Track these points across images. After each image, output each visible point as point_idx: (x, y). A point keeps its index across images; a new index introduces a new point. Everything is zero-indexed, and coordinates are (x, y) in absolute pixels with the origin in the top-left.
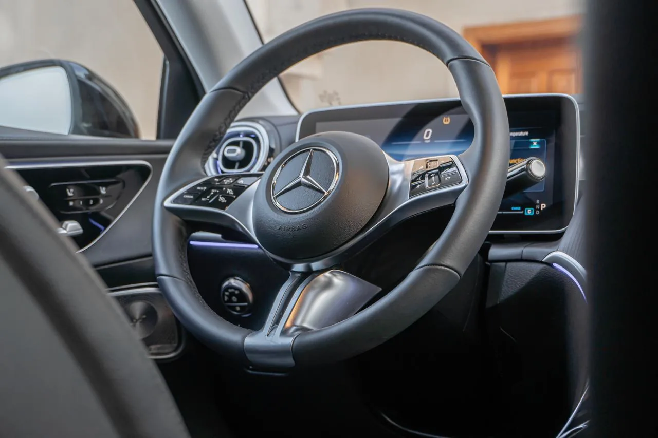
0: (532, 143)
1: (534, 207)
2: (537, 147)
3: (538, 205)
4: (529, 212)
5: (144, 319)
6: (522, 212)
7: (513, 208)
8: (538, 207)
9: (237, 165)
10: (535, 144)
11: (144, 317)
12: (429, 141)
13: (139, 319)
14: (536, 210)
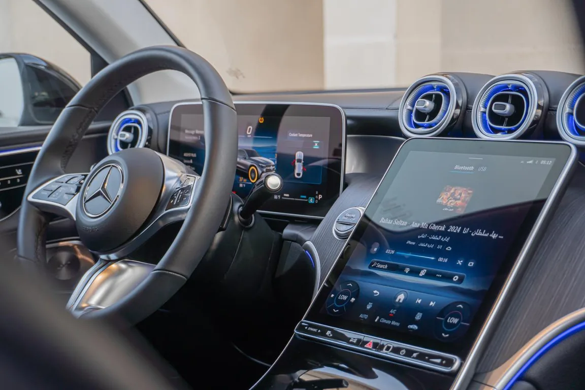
0: (314, 144)
1: (315, 197)
2: (317, 148)
3: (316, 195)
4: (311, 200)
5: (69, 265)
6: (307, 200)
7: (302, 197)
8: (317, 197)
9: (130, 145)
10: (316, 145)
11: (69, 263)
12: (250, 136)
13: (66, 264)
14: (315, 199)
